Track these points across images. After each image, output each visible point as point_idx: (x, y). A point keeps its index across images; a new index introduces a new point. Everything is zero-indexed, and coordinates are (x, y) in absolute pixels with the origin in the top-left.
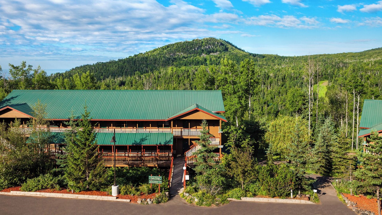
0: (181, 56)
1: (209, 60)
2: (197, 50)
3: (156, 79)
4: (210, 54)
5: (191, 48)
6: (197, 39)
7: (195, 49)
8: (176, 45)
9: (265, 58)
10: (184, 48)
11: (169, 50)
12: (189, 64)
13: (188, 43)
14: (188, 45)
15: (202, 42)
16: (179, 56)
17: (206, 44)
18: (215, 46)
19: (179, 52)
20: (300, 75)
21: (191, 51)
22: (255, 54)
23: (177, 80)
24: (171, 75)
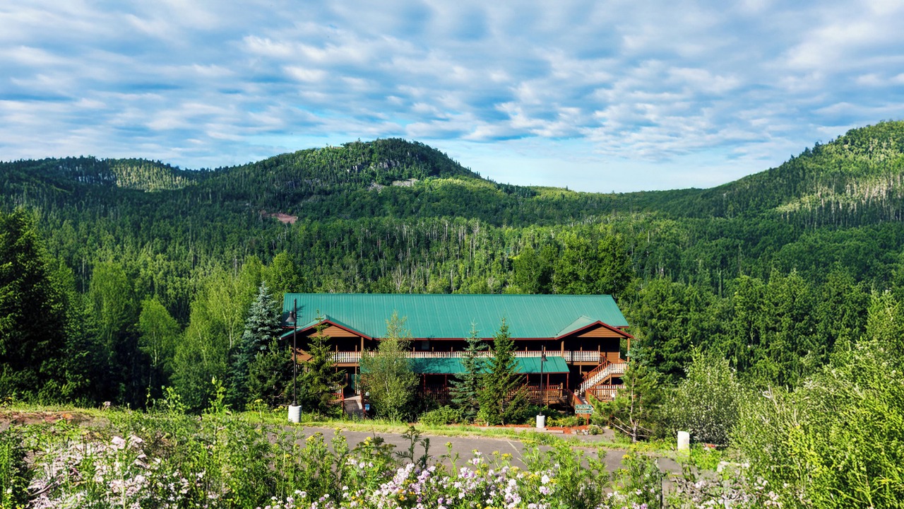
0: (314, 187)
1: (392, 200)
2: (359, 171)
3: (264, 253)
4: (391, 183)
5: (342, 167)
6: (357, 143)
7: (352, 169)
8: (301, 157)
9: (538, 197)
10: (324, 167)
11: (281, 171)
12: (336, 210)
13: (335, 152)
14: (334, 159)
15: (371, 152)
16: (310, 187)
17: (382, 156)
18: (407, 163)
19: (309, 176)
20: (636, 246)
21: (342, 176)
22: (512, 187)
23: (323, 254)
24: (305, 243)
